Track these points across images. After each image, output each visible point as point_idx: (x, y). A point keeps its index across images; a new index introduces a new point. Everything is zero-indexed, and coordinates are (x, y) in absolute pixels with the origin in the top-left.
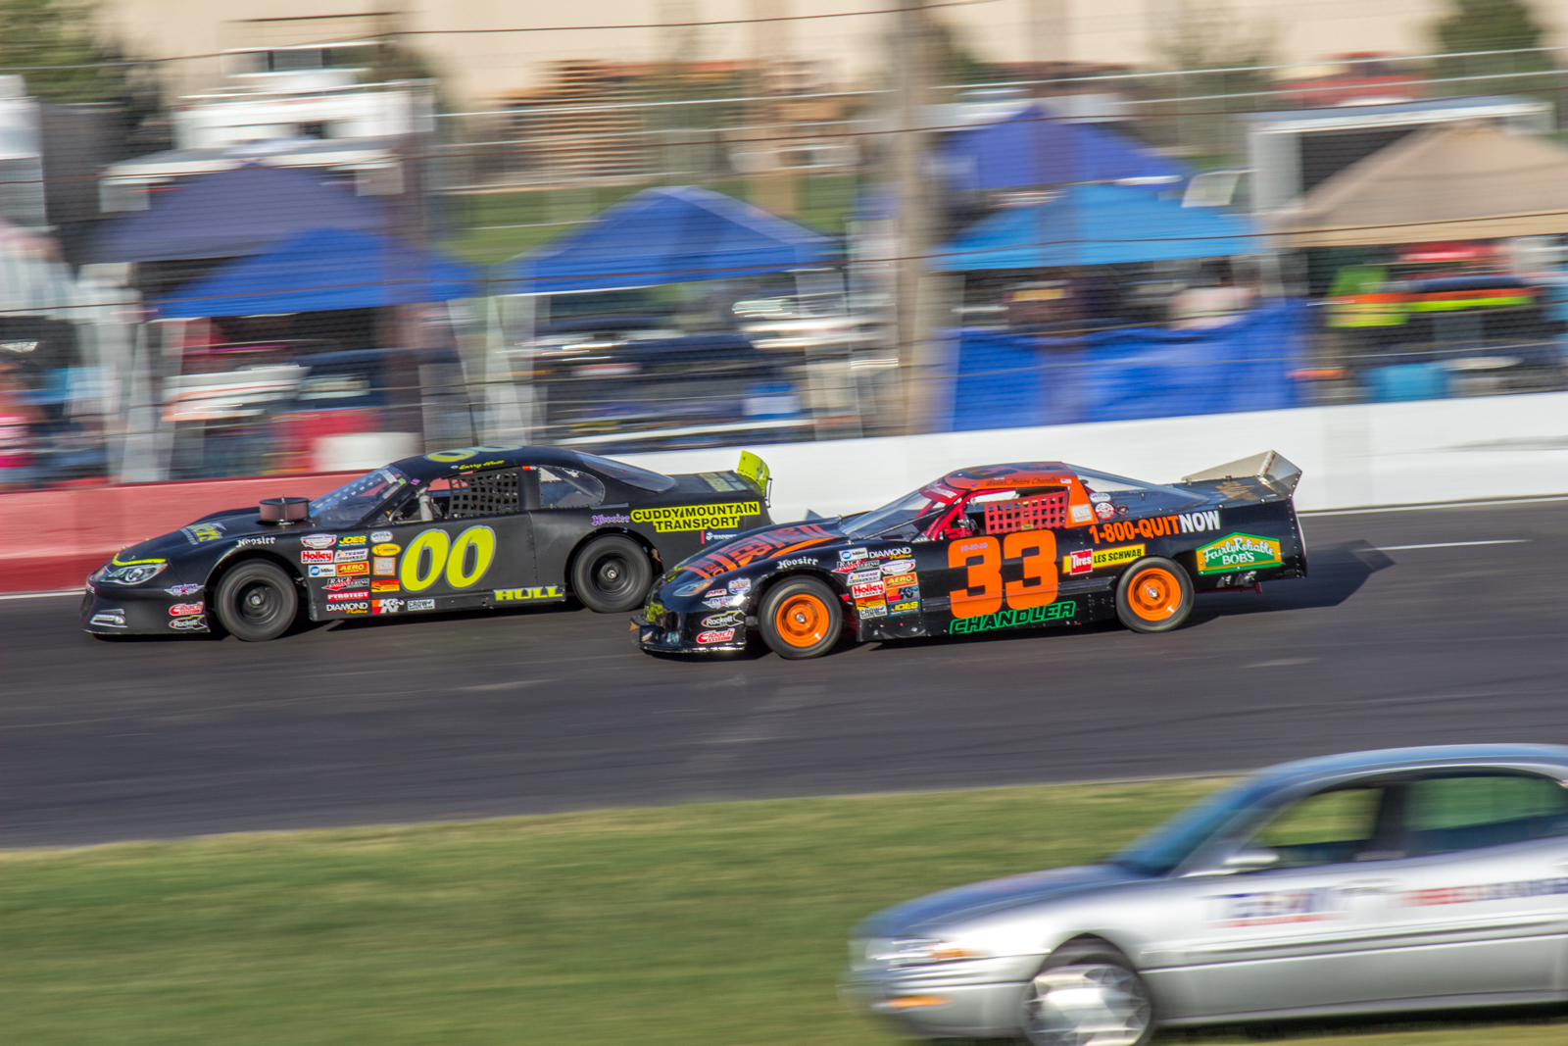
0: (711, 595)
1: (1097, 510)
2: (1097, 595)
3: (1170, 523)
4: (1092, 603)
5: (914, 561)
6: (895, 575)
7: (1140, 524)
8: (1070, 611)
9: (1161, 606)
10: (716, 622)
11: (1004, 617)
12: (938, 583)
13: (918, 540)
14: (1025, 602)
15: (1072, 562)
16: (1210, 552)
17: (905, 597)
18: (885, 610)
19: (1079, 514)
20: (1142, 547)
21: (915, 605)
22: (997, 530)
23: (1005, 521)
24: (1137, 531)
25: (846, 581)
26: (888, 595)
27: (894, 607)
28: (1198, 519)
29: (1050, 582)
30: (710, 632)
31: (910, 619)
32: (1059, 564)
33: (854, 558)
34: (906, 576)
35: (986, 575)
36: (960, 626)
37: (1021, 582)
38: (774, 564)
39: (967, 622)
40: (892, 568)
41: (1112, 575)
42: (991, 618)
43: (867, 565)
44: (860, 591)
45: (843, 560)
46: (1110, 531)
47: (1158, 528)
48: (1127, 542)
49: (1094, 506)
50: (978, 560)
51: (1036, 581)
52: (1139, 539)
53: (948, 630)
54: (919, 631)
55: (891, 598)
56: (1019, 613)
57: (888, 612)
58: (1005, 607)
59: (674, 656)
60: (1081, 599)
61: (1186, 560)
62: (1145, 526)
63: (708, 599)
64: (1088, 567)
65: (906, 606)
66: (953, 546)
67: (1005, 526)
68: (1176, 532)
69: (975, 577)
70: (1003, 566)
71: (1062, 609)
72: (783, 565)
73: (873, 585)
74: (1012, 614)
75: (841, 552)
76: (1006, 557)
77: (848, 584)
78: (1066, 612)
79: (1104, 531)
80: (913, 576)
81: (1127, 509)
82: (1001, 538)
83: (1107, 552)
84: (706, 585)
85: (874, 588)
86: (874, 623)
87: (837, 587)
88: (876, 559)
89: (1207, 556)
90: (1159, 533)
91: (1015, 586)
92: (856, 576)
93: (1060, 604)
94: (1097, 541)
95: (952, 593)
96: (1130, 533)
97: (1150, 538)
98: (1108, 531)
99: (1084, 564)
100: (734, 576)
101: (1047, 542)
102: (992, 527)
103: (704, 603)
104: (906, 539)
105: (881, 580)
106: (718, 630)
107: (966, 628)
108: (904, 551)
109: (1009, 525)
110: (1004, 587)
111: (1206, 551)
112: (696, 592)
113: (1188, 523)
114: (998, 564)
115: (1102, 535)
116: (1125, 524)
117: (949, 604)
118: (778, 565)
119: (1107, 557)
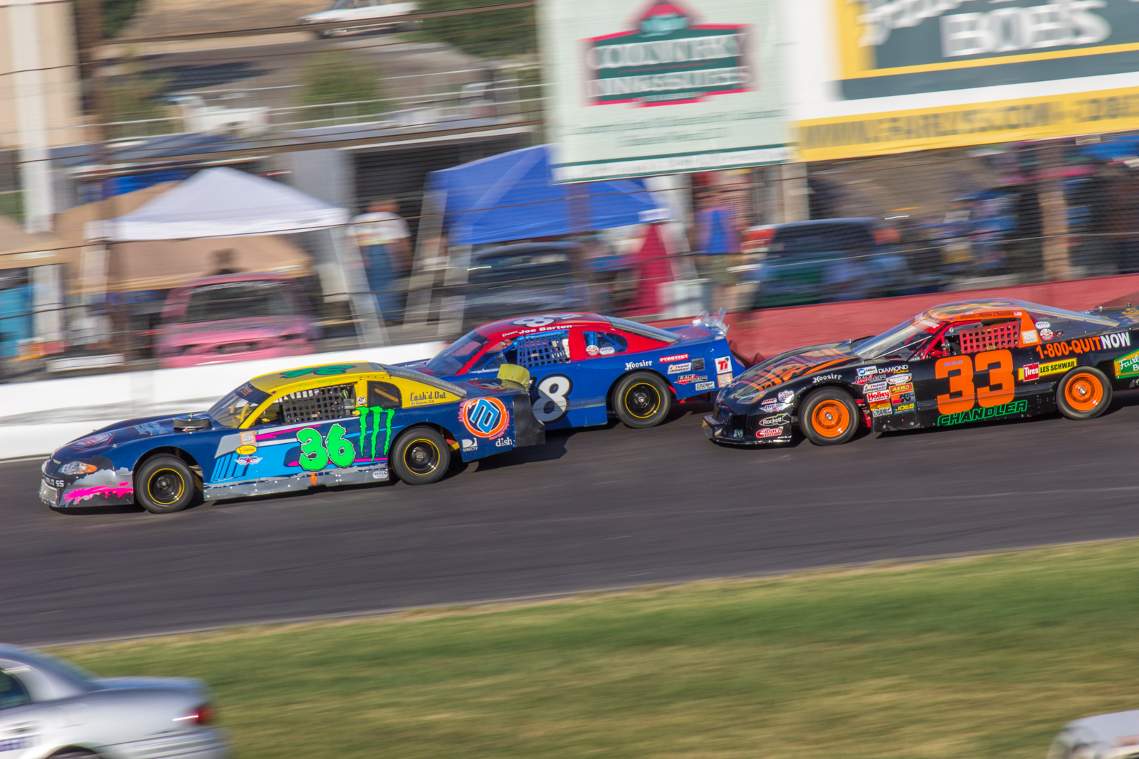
0: (766, 403)
1: (1041, 335)
2: (1043, 396)
3: (1094, 342)
4: (1040, 401)
5: (910, 375)
6: (897, 385)
7: (1073, 343)
8: (1024, 407)
9: (1088, 400)
10: (770, 422)
11: (976, 412)
12: (929, 389)
13: (913, 360)
14: (991, 401)
15: (1024, 372)
16: (1124, 362)
17: (905, 401)
18: (891, 410)
19: (1029, 337)
20: (1074, 360)
21: (912, 406)
22: (969, 351)
23: (975, 344)
24: (1071, 348)
25: (862, 389)
26: (893, 400)
27: (897, 408)
28: (1115, 339)
29: (1009, 387)
30: (766, 430)
31: (909, 416)
32: (1015, 374)
33: (867, 373)
34: (905, 385)
35: (962, 383)
36: (944, 420)
37: (988, 387)
38: (811, 379)
39: (950, 417)
40: (895, 380)
41: (1053, 381)
42: (967, 414)
43: (877, 379)
44: (873, 397)
45: (860, 375)
46: (1051, 349)
47: (1086, 346)
48: (1063, 357)
49: (1039, 331)
50: (957, 372)
51: (999, 387)
52: (1072, 354)
53: (936, 423)
54: (915, 424)
55: (895, 402)
56: (987, 410)
57: (893, 412)
58: (977, 405)
59: (739, 446)
60: (1032, 399)
61: (1107, 367)
62: (1076, 345)
63: (764, 406)
64: (1036, 375)
65: (906, 407)
66: (939, 363)
67: (975, 347)
68: (1099, 348)
69: (955, 384)
70: (974, 376)
71: (1018, 406)
72: (816, 380)
73: (881, 392)
74: (982, 410)
75: (858, 370)
76: (977, 370)
77: (864, 392)
78: (1022, 408)
79: (1047, 350)
80: (910, 385)
81: (1062, 333)
82: (972, 356)
83: (1049, 364)
84: (761, 394)
85: (883, 395)
86: (883, 420)
87: (856, 394)
88: (883, 373)
89: (1122, 365)
90: (1087, 350)
91: (984, 391)
92: (869, 387)
93: (1016, 403)
94: (1042, 357)
95: (938, 397)
96: (1066, 350)
97: (1080, 353)
98: (1050, 350)
99: (1033, 373)
100: (782, 389)
101: (1006, 359)
102: (966, 349)
103: (761, 408)
104: (904, 359)
105: (888, 388)
106: (771, 427)
107: (949, 422)
108: (903, 368)
109: (978, 346)
110: (976, 391)
111: (1121, 361)
112: (754, 401)
113: (1107, 342)
114: (971, 374)
115: (1046, 352)
116: (1062, 344)
117: (937, 405)
118: (814, 380)
119: (1050, 368)
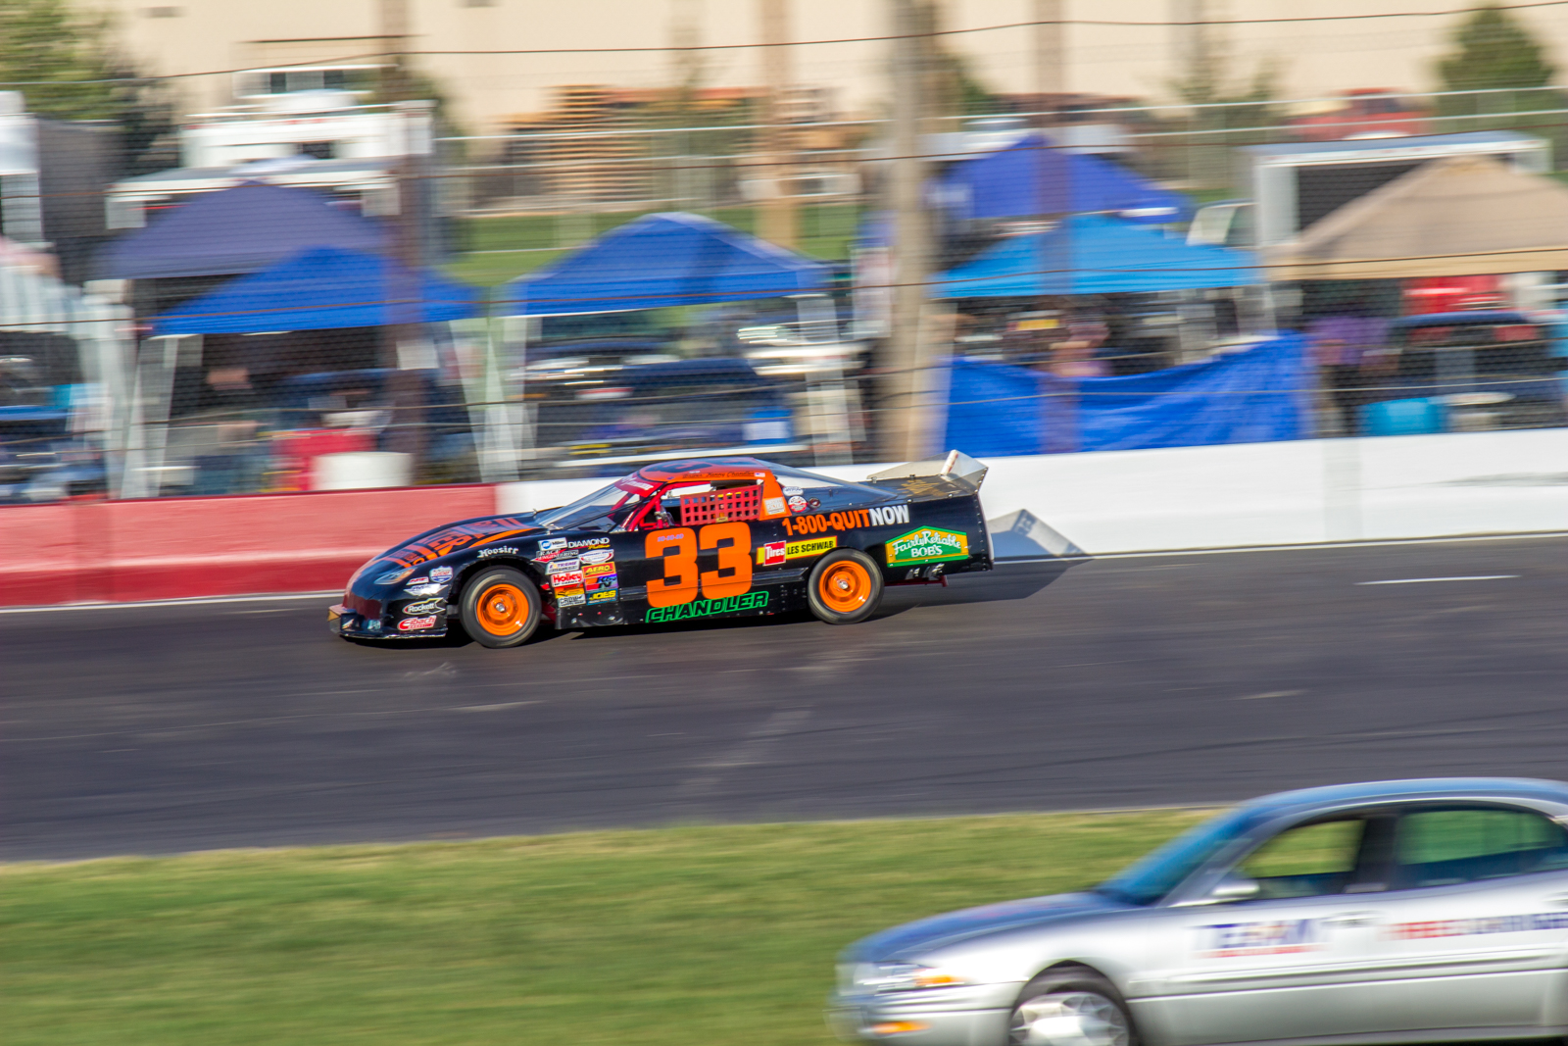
0: (413, 583)
1: (790, 503)
2: (790, 586)
3: (861, 516)
4: (785, 593)
5: (612, 551)
6: (593, 564)
7: (832, 516)
8: (763, 600)
9: (851, 597)
10: (418, 609)
11: (699, 606)
12: (636, 573)
13: (616, 531)
14: (722, 592)
15: (765, 553)
16: (899, 545)
17: (603, 587)
18: (583, 598)
19: (773, 507)
20: (833, 539)
21: (613, 594)
22: (693, 522)
24: (829, 524)
25: (545, 570)
26: (586, 584)
27: (591, 595)
28: (888, 513)
29: (744, 572)
30: (411, 619)
31: (607, 608)
32: (753, 556)
33: (553, 547)
34: (604, 565)
35: (682, 565)
36: (656, 615)
37: (716, 572)
38: (475, 553)
39: (663, 611)
40: (591, 557)
41: (804, 566)
42: (686, 607)
43: (566, 555)
44: (559, 579)
45: (543, 549)
46: (803, 523)
47: (849, 521)
49: (787, 499)
50: (674, 550)
51: (730, 572)
52: (830, 532)
53: (644, 618)
54: (617, 619)
55: (590, 587)
56: (714, 602)
57: (587, 601)
58: (700, 596)
59: (377, 642)
60: (774, 590)
61: (877, 552)
62: (836, 520)
63: (410, 587)
64: (781, 558)
65: (603, 595)
67: (700, 518)
68: (867, 524)
69: (671, 567)
70: (699, 557)
71: (756, 600)
72: (484, 554)
73: (572, 574)
74: (707, 603)
75: (540, 542)
76: (702, 548)
77: (548, 573)
78: (759, 602)
79: (797, 524)
80: (610, 565)
81: (819, 502)
82: (697, 529)
83: (800, 544)
84: (407, 573)
85: (572, 577)
86: (572, 611)
87: (536, 577)
88: (575, 548)
89: (897, 549)
90: (851, 526)
91: (710, 577)
92: (555, 565)
93: (753, 594)
94: (790, 533)
95: (649, 583)
96: (822, 525)
97: (841, 530)
98: (801, 524)
99: (777, 555)
100: (436, 565)
101: (741, 533)
102: (688, 519)
103: (406, 590)
104: (604, 530)
105: (580, 569)
106: (420, 617)
107: (662, 617)
108: (603, 541)
110: (699, 577)
111: (896, 543)
112: (398, 580)
113: (878, 517)
114: (694, 555)
115: (795, 527)
116: (818, 517)
117: (646, 594)
118: (479, 554)
119: (800, 549)
